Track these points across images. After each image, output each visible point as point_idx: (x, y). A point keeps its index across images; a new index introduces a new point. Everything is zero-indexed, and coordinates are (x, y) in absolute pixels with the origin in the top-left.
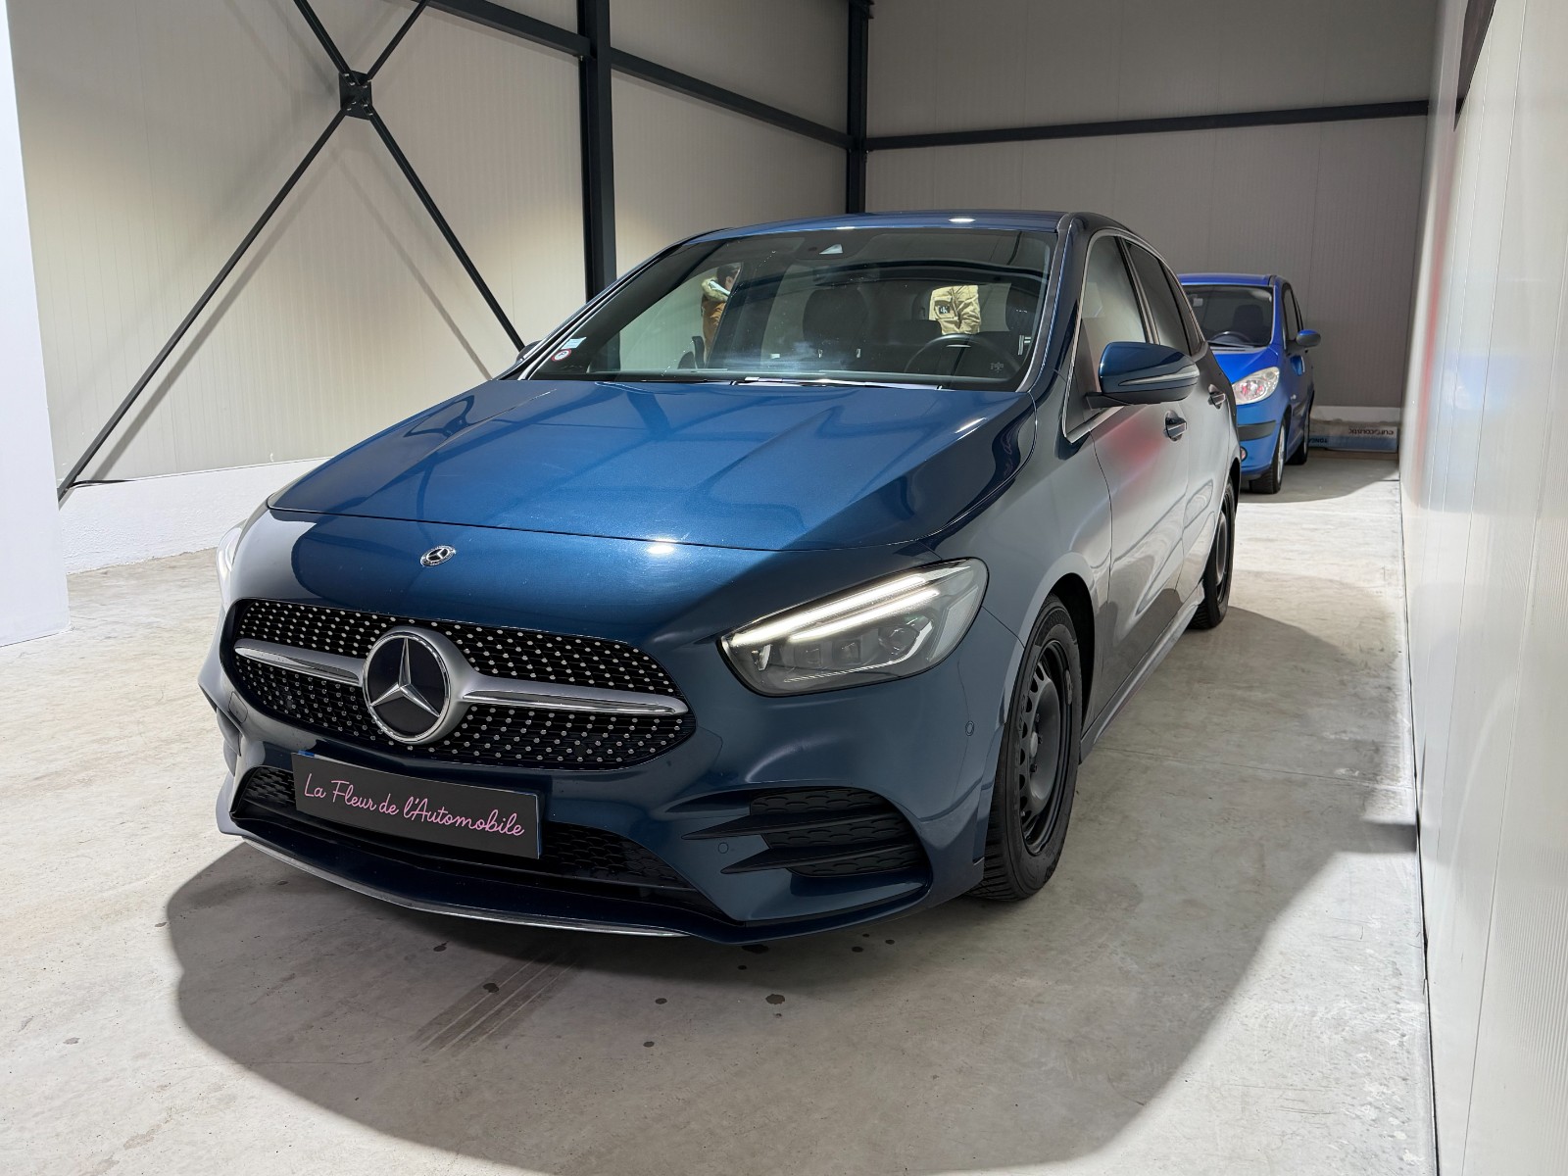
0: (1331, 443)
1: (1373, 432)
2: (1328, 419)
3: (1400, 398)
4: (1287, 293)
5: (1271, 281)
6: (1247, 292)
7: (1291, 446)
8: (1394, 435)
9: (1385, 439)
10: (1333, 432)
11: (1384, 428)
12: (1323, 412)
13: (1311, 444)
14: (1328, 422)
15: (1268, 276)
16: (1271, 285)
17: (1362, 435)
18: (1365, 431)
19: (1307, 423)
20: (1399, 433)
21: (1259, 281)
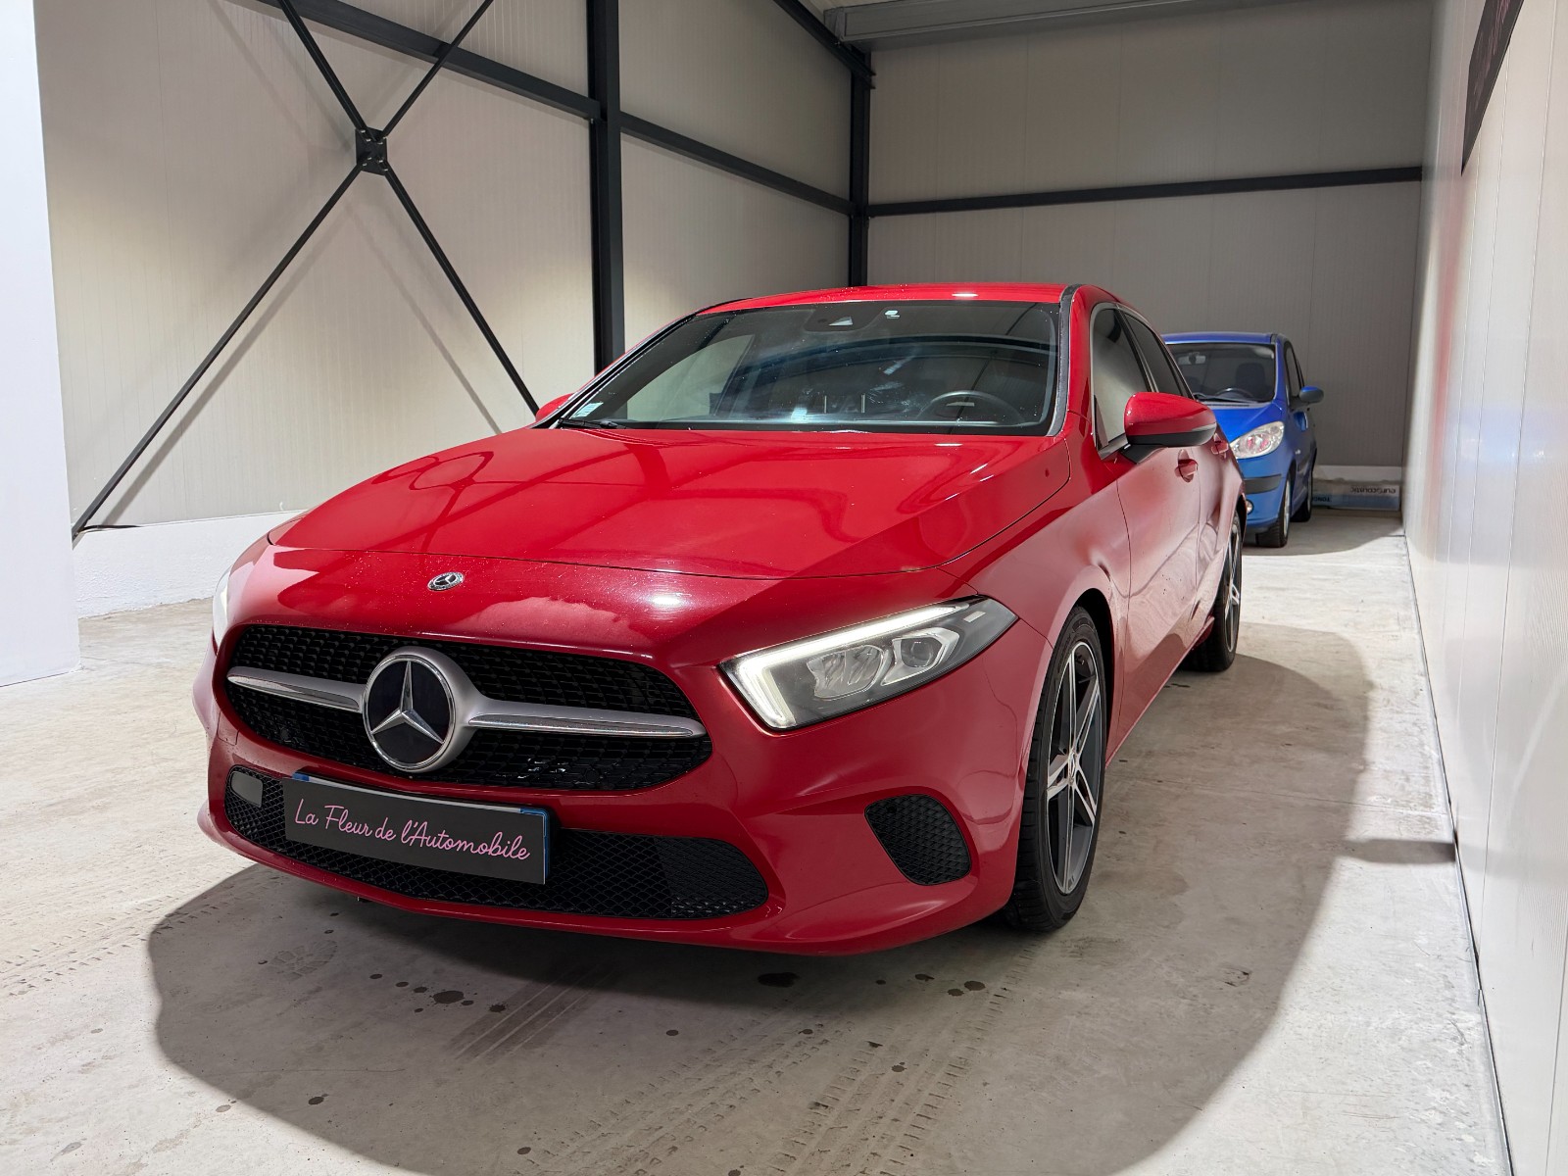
0: (1334, 502)
1: (1376, 491)
2: (1330, 478)
3: (1401, 458)
4: (1289, 351)
5: (1273, 338)
6: (1249, 350)
7: (1297, 498)
8: (1397, 494)
9: (1388, 497)
10: (1336, 491)
11: (1387, 487)
12: (1324, 472)
13: (1314, 503)
14: (1330, 482)
15: (1270, 334)
16: (1272, 343)
17: (1365, 493)
18: (1367, 490)
19: (1310, 480)
20: (1401, 492)
21: (1261, 339)
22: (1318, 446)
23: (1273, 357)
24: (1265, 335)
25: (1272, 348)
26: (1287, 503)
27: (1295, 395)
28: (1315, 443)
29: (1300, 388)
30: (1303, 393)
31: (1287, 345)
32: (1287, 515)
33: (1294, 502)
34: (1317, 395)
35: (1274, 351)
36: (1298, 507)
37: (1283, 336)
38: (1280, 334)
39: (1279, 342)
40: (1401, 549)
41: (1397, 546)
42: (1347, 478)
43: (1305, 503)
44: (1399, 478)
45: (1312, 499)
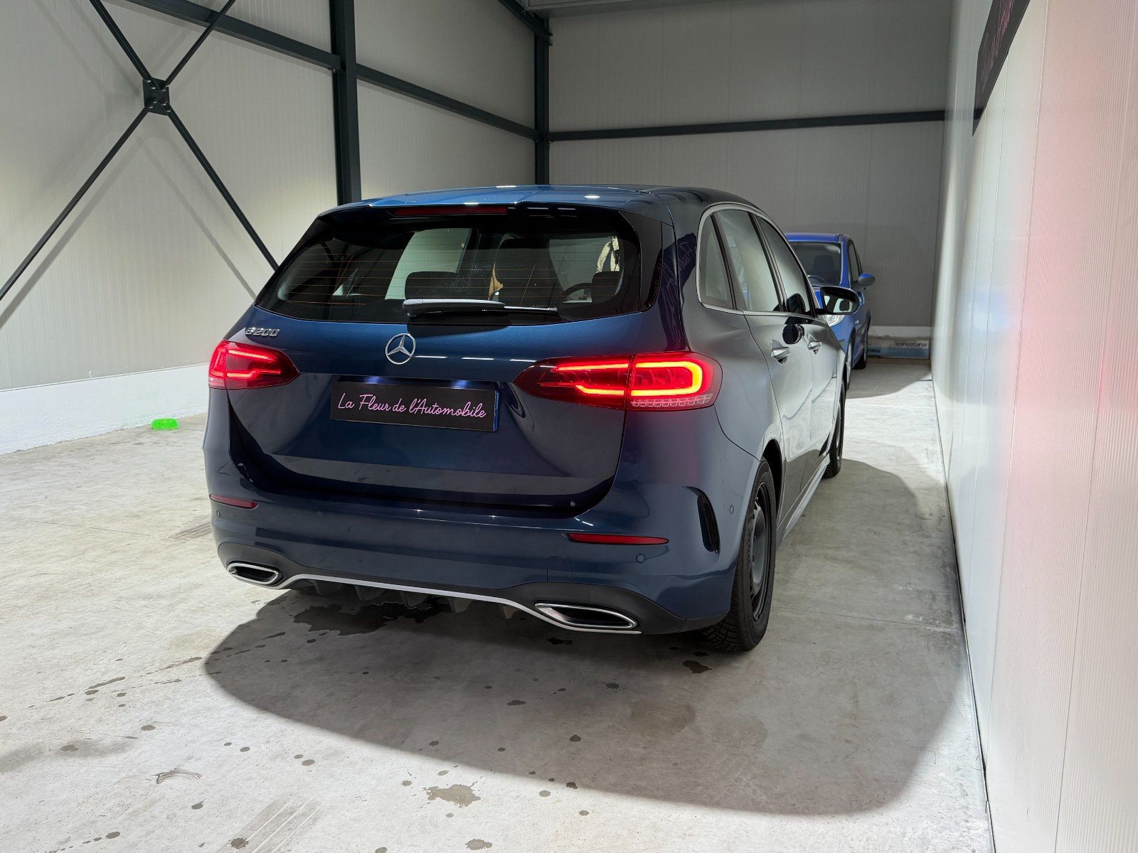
0: (882, 353)
1: (912, 344)
3: (930, 320)
4: (851, 247)
5: (840, 238)
6: (823, 246)
7: (856, 356)
8: (927, 347)
9: (920, 350)
10: (884, 345)
11: (921, 342)
12: (876, 331)
13: (869, 354)
14: (880, 338)
15: (838, 234)
16: (839, 242)
17: (904, 347)
18: (906, 344)
19: (866, 339)
20: (930, 345)
21: (830, 239)
22: (871, 314)
23: (839, 252)
24: (834, 235)
25: (839, 246)
26: (849, 359)
27: (855, 280)
28: (869, 313)
29: (859, 275)
30: (860, 278)
31: (850, 242)
32: (849, 368)
33: (855, 357)
34: (871, 280)
35: (840, 247)
36: (857, 362)
37: (847, 236)
38: (845, 235)
39: (844, 241)
40: (930, 392)
41: (927, 389)
42: (892, 335)
43: (862, 356)
44: (929, 335)
45: (867, 351)
